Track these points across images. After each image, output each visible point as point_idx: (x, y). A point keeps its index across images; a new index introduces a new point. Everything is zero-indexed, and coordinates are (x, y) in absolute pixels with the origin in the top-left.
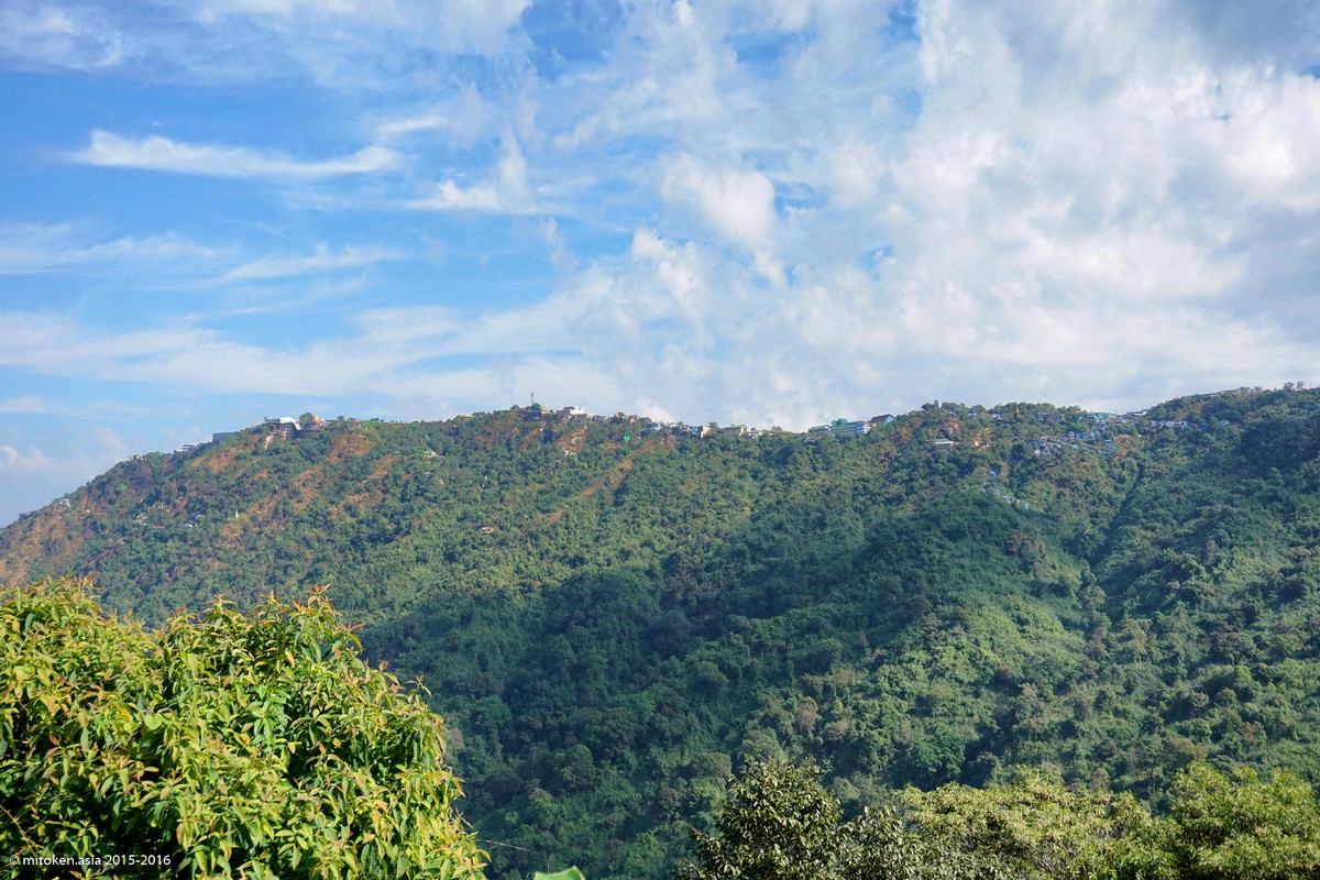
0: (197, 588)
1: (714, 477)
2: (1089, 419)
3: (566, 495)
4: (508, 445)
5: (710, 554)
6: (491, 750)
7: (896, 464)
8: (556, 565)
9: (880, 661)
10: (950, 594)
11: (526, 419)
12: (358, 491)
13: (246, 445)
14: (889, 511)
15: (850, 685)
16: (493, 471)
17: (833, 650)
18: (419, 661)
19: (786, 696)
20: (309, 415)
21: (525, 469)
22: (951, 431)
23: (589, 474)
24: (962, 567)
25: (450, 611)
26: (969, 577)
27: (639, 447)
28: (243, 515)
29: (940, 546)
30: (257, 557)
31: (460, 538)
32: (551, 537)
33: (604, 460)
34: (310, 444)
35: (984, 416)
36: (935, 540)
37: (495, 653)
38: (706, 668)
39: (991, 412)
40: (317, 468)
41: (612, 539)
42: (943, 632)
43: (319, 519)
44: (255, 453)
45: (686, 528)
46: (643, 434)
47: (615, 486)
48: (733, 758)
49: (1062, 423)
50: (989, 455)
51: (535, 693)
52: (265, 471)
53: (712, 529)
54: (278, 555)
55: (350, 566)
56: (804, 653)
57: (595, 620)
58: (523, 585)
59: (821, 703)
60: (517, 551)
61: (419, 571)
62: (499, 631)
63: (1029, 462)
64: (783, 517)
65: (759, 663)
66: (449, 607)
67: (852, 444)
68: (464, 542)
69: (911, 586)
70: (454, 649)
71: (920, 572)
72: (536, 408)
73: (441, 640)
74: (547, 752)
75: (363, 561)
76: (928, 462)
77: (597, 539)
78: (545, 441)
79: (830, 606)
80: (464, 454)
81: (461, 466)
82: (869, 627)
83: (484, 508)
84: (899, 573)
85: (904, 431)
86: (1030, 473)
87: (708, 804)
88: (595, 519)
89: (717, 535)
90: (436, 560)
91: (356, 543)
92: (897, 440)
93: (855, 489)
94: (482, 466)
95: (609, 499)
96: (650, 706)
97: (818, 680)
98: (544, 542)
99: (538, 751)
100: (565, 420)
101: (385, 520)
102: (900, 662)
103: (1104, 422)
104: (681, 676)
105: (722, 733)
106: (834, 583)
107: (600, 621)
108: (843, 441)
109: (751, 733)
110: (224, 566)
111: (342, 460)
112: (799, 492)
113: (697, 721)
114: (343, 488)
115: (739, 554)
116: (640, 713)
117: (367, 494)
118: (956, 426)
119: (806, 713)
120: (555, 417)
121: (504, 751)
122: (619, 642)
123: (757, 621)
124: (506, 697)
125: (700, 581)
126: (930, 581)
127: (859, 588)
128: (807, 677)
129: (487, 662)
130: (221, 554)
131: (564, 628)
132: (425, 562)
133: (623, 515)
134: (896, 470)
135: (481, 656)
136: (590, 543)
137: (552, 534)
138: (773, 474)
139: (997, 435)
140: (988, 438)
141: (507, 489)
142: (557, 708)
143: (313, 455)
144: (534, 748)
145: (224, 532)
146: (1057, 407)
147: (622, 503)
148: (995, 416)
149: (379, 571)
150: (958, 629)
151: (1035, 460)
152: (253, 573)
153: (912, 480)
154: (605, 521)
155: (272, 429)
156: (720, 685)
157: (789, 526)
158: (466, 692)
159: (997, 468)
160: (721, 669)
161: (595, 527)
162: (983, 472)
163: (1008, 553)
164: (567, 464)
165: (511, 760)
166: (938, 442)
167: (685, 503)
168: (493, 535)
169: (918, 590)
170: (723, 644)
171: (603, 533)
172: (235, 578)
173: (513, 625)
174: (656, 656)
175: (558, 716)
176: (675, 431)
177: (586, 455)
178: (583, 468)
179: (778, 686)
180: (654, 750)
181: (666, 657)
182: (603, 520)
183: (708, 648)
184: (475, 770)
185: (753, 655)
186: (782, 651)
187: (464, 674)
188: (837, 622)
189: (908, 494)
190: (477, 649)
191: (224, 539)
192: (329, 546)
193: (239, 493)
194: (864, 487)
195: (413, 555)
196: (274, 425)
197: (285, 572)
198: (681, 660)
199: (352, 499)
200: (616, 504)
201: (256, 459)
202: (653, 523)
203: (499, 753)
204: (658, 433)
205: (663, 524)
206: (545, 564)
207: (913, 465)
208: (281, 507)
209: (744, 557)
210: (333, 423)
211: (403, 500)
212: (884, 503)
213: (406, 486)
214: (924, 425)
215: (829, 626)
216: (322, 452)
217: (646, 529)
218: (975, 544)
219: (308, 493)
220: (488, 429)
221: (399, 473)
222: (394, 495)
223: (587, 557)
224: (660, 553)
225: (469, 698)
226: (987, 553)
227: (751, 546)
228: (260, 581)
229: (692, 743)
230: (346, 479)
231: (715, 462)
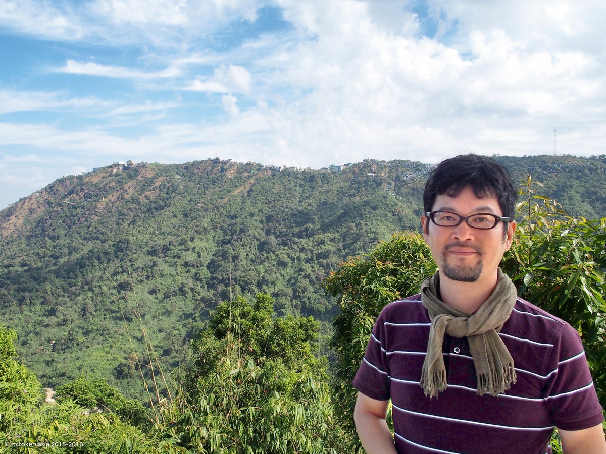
0: (89, 227)
1: (285, 186)
2: (424, 166)
3: (229, 193)
4: (207, 173)
5: (284, 215)
6: (203, 287)
7: (353, 182)
8: (226, 219)
9: (347, 254)
10: (373, 230)
11: (214, 163)
12: (150, 190)
13: (106, 172)
14: (350, 199)
15: (336, 263)
16: (201, 183)
17: (330, 250)
18: (175, 254)
19: (313, 267)
20: (130, 161)
21: (214, 182)
22: (373, 170)
23: (238, 185)
24: (377, 220)
25: (186, 236)
26: (380, 224)
27: (257, 174)
28: (106, 199)
29: (369, 213)
30: (112, 215)
31: (190, 208)
32: (224, 208)
33: (244, 179)
34: (130, 172)
35: (386, 164)
36: (368, 210)
37: (204, 252)
38: (283, 257)
39: (388, 163)
40: (134, 181)
41: (247, 209)
42: (370, 244)
43: (135, 200)
44: (110, 176)
45: (275, 205)
46: (258, 170)
47: (248, 189)
48: (293, 290)
49: (414, 167)
50: (387, 179)
51: (219, 266)
52: (114, 182)
53: (285, 205)
54: (120, 214)
55: (147, 219)
56: (320, 251)
57: (241, 239)
58: (214, 226)
59: (325, 270)
60: (211, 213)
61: (174, 221)
62: (205, 243)
63: (402, 182)
64: (311, 201)
65: (303, 256)
66: (186, 234)
67: (337, 174)
68: (191, 210)
69: (359, 227)
70: (188, 250)
71: (362, 222)
72: (217, 159)
73: (183, 246)
74: (224, 287)
75: (153, 217)
76: (365, 181)
77: (241, 209)
78: (221, 172)
79: (329, 234)
80: (190, 177)
81: (189, 181)
82: (343, 242)
83: (198, 197)
84: (354, 222)
85: (356, 169)
86: (402, 186)
87: (284, 306)
88: (240, 202)
89: (287, 208)
90: (180, 217)
91: (149, 210)
92: (354, 173)
93: (338, 191)
94: (197, 181)
95: (246, 194)
96: (262, 271)
97: (324, 261)
98: (221, 210)
99: (221, 287)
100: (229, 164)
101: (161, 201)
102: (355, 255)
103: (429, 167)
104: (274, 260)
105: (289, 281)
106: (330, 226)
107: (243, 240)
108: (333, 173)
109: (300, 281)
110: (99, 218)
111: (143, 178)
112: (317, 192)
113: (280, 276)
114: (144, 189)
115: (295, 215)
116: (259, 273)
117: (153, 191)
118: (375, 168)
119: (320, 273)
120: (225, 162)
121: (207, 287)
122: (250, 247)
123: (302, 240)
124: (208, 267)
125: (280, 225)
126: (365, 225)
127: (340, 228)
128: (320, 260)
129: (201, 255)
130: (98, 214)
131: (229, 242)
132: (176, 217)
133: (251, 200)
134: (353, 184)
135: (198, 253)
136: (239, 210)
137: (224, 207)
138: (307, 185)
139: (390, 172)
140: (387, 172)
141: (207, 190)
142: (228, 272)
143: (132, 176)
144: (219, 286)
145: (99, 206)
146: (412, 161)
147: (251, 196)
148: (389, 164)
149: (159, 220)
150: (375, 243)
151: (404, 181)
152: (110, 221)
153: (359, 188)
154: (244, 202)
155: (116, 166)
156: (288, 263)
157: (313, 205)
158: (193, 266)
159: (390, 184)
160: (288, 257)
161: (240, 204)
162: (385, 186)
163: (394, 215)
164: (229, 181)
165: (210, 290)
166: (369, 174)
167: (274, 196)
168: (202, 207)
169: (361, 229)
170: (289, 248)
171: (244, 207)
172: (103, 223)
173: (210, 241)
174: (264, 253)
175: (228, 275)
176: (270, 168)
177: (237, 177)
178: (236, 182)
179: (310, 264)
180: (264, 287)
181: (268, 253)
182: (243, 202)
183: (284, 250)
184: (197, 294)
185: (300, 252)
186: (311, 251)
187: (192, 259)
188: (331, 240)
189: (357, 193)
190: (197, 250)
191: (99, 208)
192: (139, 211)
193: (104, 191)
194: (341, 190)
195: (171, 215)
196: (117, 165)
197: (123, 220)
198: (274, 254)
199: (147, 193)
200: (248, 196)
201: (110, 178)
202: (262, 203)
203: (206, 288)
204: (264, 169)
205: (266, 203)
206: (222, 218)
207: (359, 182)
208: (120, 196)
209: (297, 216)
210: (140, 164)
211: (167, 194)
212: (349, 196)
213: (168, 188)
214: (363, 167)
215: (329, 242)
216: (136, 175)
217: (260, 205)
218: (382, 212)
219: (131, 191)
220: (199, 167)
221: (165, 184)
222: (163, 192)
223: (238, 216)
224: (265, 214)
225: (194, 268)
226: (386, 215)
227: (299, 212)
228: (113, 224)
229: (278, 285)
230: (145, 186)
231: (286, 180)
